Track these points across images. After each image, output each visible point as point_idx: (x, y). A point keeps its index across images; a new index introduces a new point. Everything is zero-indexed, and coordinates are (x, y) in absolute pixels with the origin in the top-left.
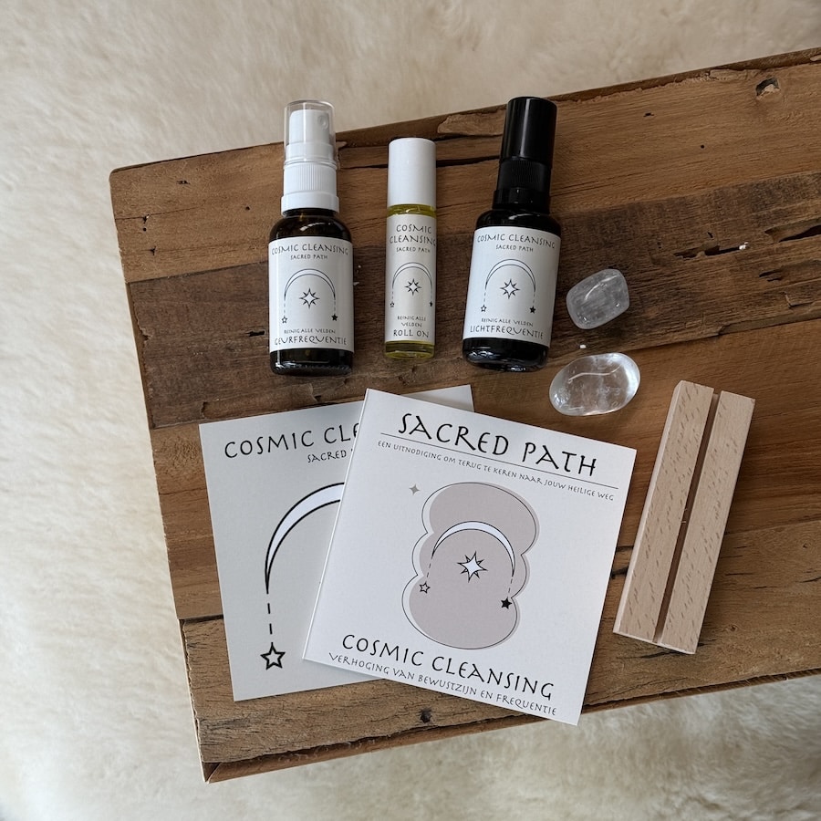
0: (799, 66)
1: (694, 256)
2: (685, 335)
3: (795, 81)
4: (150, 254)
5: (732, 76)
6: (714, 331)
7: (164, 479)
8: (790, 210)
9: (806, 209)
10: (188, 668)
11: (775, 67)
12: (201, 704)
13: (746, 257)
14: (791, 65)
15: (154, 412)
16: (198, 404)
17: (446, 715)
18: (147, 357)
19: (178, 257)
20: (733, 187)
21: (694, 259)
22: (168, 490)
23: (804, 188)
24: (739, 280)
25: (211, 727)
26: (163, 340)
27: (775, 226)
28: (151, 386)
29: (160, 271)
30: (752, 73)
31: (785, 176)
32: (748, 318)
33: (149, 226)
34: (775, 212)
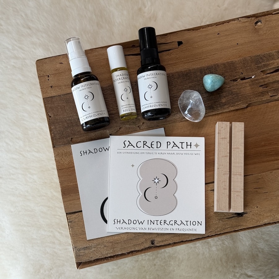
0: (268, 16)
1: (237, 81)
2: (235, 108)
3: (268, 21)
4: (51, 88)
5: (246, 20)
6: (245, 106)
7: (58, 164)
8: (268, 64)
9: (274, 63)
10: (69, 230)
11: (260, 16)
12: (75, 242)
13: (255, 80)
14: (266, 16)
15: (54, 142)
16: (69, 139)
17: (160, 242)
18: (51, 123)
19: (60, 89)
20: (249, 57)
21: (237, 82)
22: (60, 169)
23: (273, 56)
24: (252, 88)
25: (78, 250)
26: (57, 117)
27: (264, 69)
28: (53, 133)
29: (54, 94)
30: (253, 18)
31: (266, 53)
32: (256, 101)
33: (50, 78)
34: (263, 65)
